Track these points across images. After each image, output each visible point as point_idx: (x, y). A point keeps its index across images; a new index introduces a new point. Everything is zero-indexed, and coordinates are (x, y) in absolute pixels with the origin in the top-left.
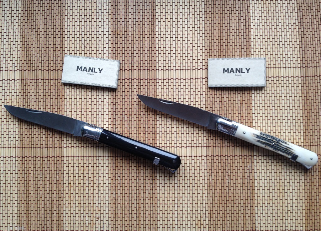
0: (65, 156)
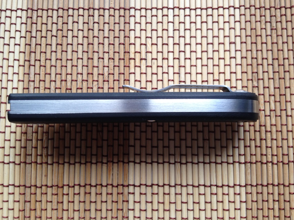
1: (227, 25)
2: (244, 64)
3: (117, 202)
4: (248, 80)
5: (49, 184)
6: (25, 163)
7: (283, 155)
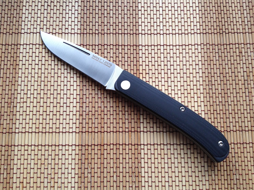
0: (16, 144)
1: (194, 54)
2: (204, 77)
3: (134, 154)
4: (206, 85)
5: (96, 144)
6: (82, 132)
7: (227, 127)
